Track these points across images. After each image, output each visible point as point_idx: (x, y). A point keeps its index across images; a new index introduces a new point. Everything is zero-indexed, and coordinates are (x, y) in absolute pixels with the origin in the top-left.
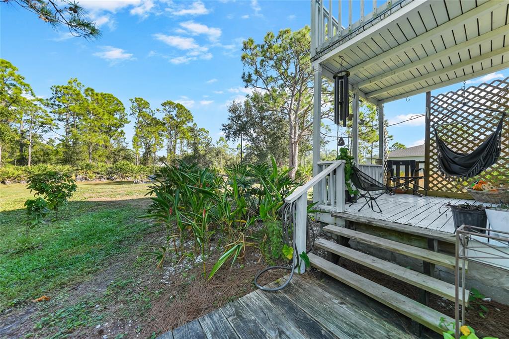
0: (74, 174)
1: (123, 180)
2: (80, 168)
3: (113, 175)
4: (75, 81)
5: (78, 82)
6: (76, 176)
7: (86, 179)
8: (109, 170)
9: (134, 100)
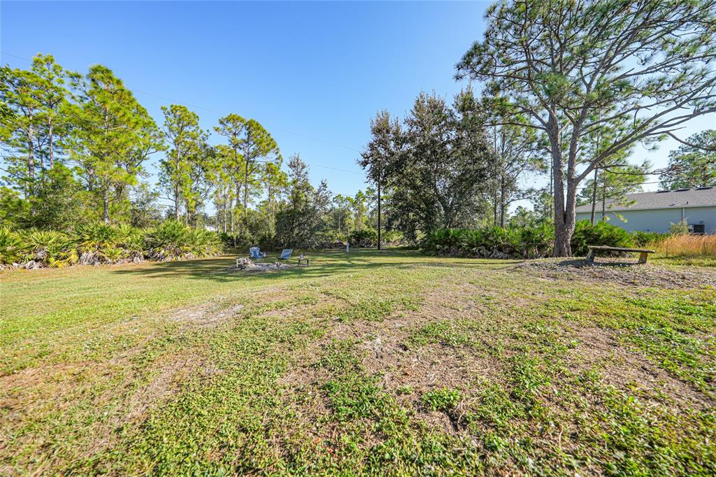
0: (74, 251)
1: (179, 259)
2: (88, 237)
3: (158, 249)
4: (49, 61)
5: (55, 63)
6: (79, 254)
7: (101, 259)
8: (147, 239)
9: (169, 109)
